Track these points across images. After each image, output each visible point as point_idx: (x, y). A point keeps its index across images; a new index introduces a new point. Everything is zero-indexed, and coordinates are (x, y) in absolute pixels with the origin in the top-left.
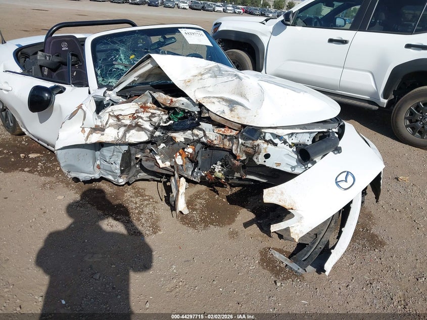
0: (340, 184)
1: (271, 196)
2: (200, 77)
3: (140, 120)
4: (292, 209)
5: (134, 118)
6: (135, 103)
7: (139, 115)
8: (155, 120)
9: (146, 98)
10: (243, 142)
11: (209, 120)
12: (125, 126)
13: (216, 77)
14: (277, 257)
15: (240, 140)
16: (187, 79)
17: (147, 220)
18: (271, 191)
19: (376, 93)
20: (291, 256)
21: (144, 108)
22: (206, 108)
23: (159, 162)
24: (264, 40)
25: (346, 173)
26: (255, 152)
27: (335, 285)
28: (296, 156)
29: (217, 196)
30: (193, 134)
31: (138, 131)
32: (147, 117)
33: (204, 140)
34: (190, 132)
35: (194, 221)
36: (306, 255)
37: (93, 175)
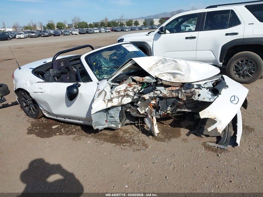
0: (233, 102)
1: (203, 114)
2: (156, 65)
3: (128, 92)
4: (215, 118)
5: (125, 91)
6: (125, 84)
7: (128, 89)
8: (135, 90)
9: (129, 80)
10: (184, 91)
11: (162, 85)
12: (122, 96)
13: (164, 63)
14: (211, 145)
15: (183, 90)
16: (151, 67)
17: (139, 143)
18: (203, 112)
19: (216, 60)
20: (217, 143)
21: (130, 85)
22: (160, 79)
23: (140, 111)
24: (150, 44)
25: (233, 97)
26: (193, 95)
27: (244, 150)
28: (211, 93)
29: (165, 125)
30: (155, 93)
31: (127, 97)
32: (131, 89)
33: (161, 95)
34: (152, 93)
35: (162, 139)
36: (224, 140)
37: (104, 126)
